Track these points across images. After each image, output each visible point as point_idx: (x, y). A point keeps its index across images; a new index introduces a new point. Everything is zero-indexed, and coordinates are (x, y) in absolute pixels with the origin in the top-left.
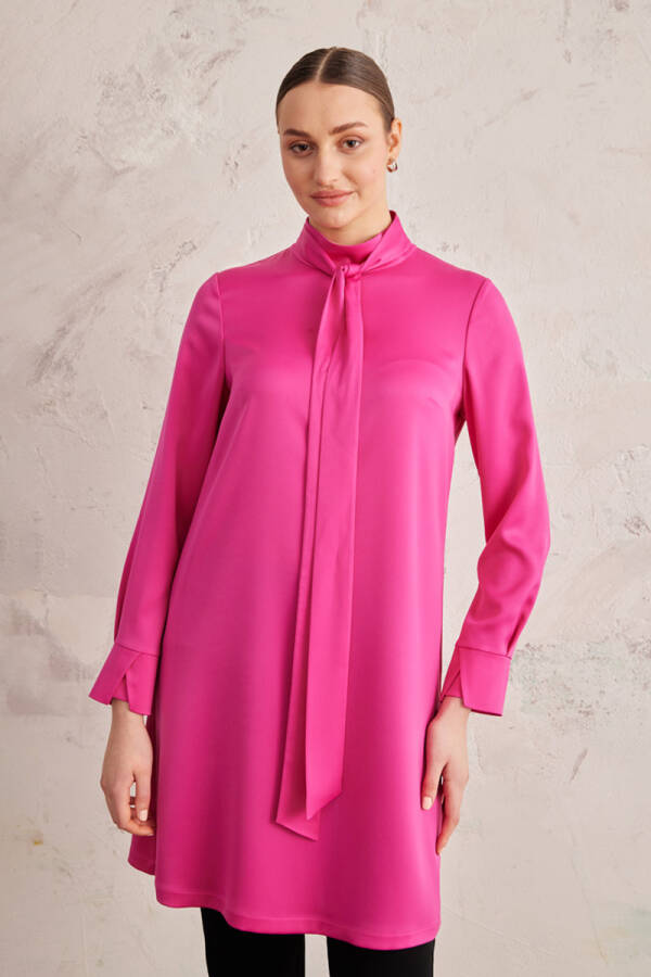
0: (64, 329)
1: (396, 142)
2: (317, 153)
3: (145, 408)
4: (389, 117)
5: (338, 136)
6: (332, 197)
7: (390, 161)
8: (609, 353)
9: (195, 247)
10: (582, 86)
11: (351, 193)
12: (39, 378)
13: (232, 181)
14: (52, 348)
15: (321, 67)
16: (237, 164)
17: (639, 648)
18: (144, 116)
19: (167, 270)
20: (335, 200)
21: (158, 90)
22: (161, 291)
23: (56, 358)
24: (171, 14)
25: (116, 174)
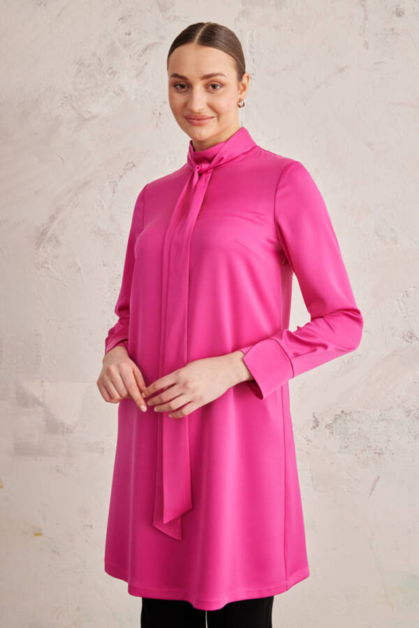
0: (53, 217)
1: (245, 88)
2: (192, 90)
3: (104, 265)
4: (241, 71)
5: (206, 81)
6: (199, 120)
7: (240, 100)
8: (393, 230)
9: (134, 166)
10: (375, 63)
11: (212, 118)
12: (38, 248)
13: (157, 124)
14: (47, 228)
15: (199, 34)
16: (160, 114)
17: (412, 413)
18: (102, 84)
19: (117, 180)
20: (200, 122)
21: (111, 68)
22: (114, 193)
23: (49, 234)
24: (119, 20)
25: (86, 120)
